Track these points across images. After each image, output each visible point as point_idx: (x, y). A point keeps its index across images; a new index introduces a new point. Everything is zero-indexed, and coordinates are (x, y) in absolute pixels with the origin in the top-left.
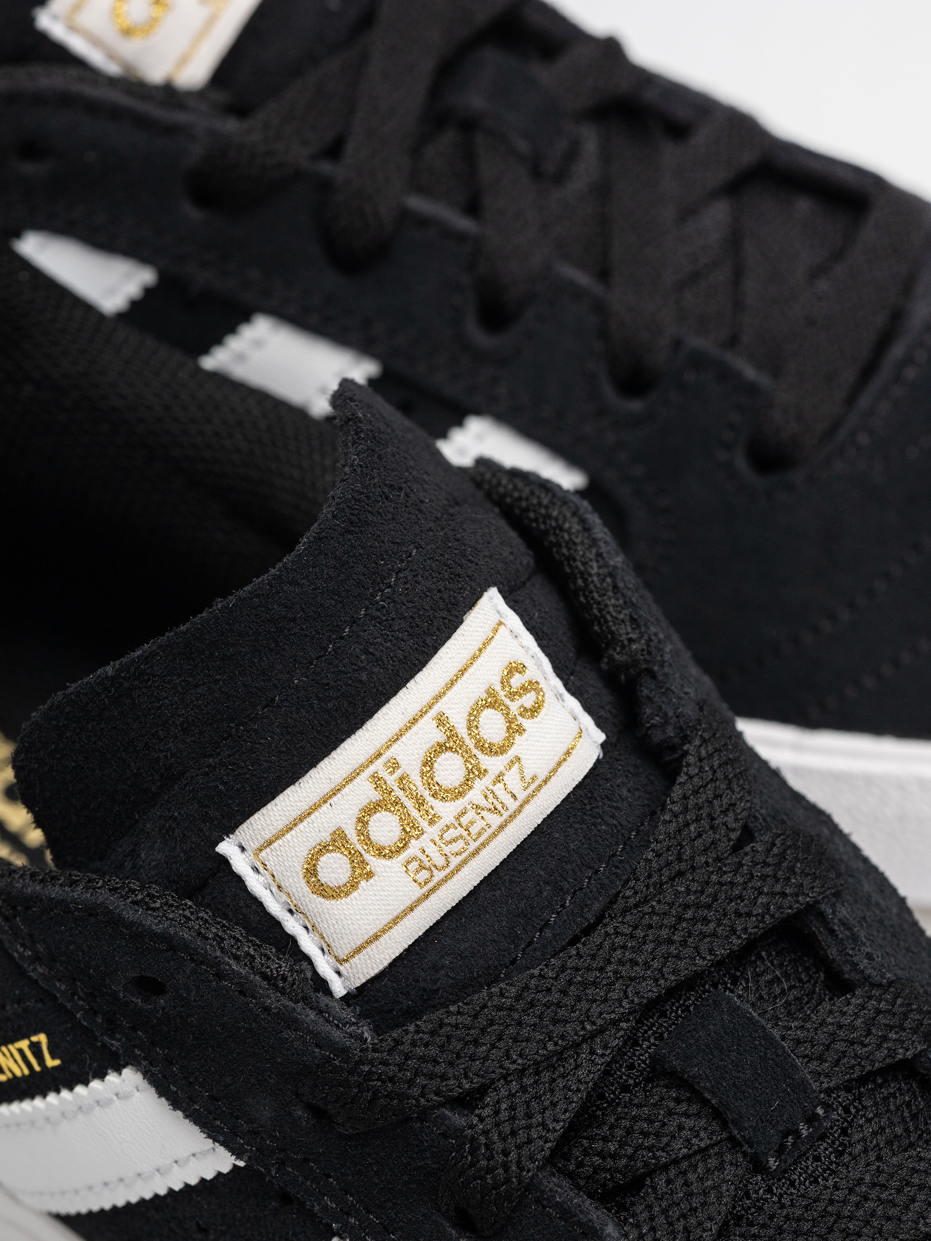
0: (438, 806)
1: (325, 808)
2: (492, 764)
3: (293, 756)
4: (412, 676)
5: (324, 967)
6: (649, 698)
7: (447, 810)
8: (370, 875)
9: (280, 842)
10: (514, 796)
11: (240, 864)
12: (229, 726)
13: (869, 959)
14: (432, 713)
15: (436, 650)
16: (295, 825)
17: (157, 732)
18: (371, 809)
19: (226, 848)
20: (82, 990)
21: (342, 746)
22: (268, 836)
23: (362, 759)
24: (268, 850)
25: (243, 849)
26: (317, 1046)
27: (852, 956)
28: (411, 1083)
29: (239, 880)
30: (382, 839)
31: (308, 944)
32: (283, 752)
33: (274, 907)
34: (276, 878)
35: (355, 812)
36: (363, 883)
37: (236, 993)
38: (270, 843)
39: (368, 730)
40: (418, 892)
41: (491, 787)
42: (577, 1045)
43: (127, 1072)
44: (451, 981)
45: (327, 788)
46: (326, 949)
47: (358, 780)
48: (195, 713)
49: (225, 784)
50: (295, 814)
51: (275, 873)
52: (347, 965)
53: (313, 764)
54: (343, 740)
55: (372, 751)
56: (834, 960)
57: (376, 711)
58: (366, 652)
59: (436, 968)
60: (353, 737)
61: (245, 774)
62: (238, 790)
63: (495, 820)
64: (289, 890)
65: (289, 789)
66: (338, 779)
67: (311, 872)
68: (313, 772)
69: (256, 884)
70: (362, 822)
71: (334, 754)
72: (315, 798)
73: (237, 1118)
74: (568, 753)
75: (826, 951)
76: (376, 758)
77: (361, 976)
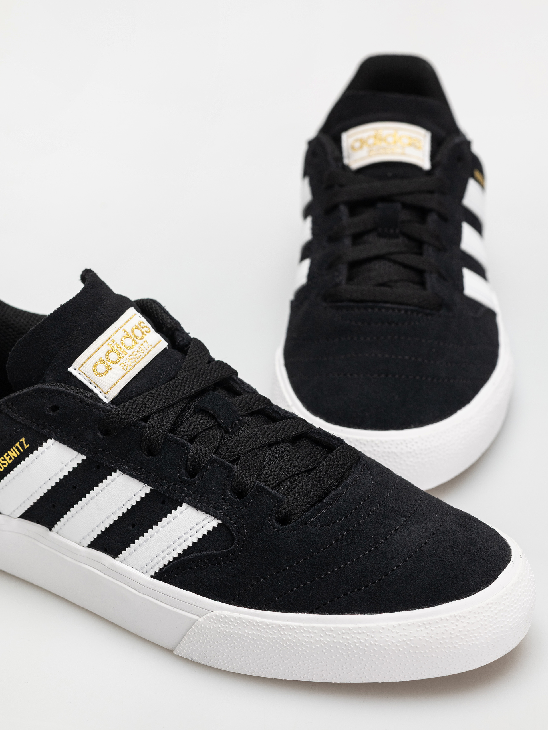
0: (127, 351)
1: (97, 353)
2: (140, 341)
3: (86, 340)
4: (115, 321)
5: (101, 396)
6: (178, 335)
7: (129, 352)
8: (111, 369)
9: (85, 364)
10: (147, 350)
11: (75, 373)
12: (68, 337)
13: (248, 387)
14: (122, 328)
15: (120, 316)
16: (89, 359)
17: (48, 343)
18: (109, 352)
19: (70, 369)
20: (34, 419)
21: (99, 338)
22: (82, 363)
23: (105, 340)
24: (82, 367)
25: (75, 369)
26: (103, 412)
27: (243, 387)
28: (129, 415)
29: (75, 377)
30: (113, 359)
31: (96, 391)
32: (83, 340)
33: (86, 382)
34: (85, 374)
35: (105, 353)
36: (109, 371)
37: (79, 402)
38: (82, 365)
39: (105, 334)
40: (124, 372)
41: (140, 346)
42: (173, 406)
43: (49, 441)
44: (136, 394)
45: (96, 348)
46: (101, 391)
47: (104, 345)
48: (58, 335)
49: (69, 351)
50: (89, 356)
51: (85, 373)
52: (108, 394)
53: (92, 343)
54: (99, 336)
55: (107, 338)
56: (238, 390)
57: (107, 329)
58: (102, 314)
59: (132, 391)
60: (101, 335)
61: (73, 347)
62: (72, 352)
63: (143, 355)
64: (89, 376)
65: (86, 350)
66: (99, 346)
67: (95, 370)
68: (92, 345)
69: (80, 377)
70: (107, 356)
71: (97, 340)
72: (93, 351)
73: (82, 442)
74: (159, 342)
75: (236, 388)
76: (108, 340)
77: (112, 397)
